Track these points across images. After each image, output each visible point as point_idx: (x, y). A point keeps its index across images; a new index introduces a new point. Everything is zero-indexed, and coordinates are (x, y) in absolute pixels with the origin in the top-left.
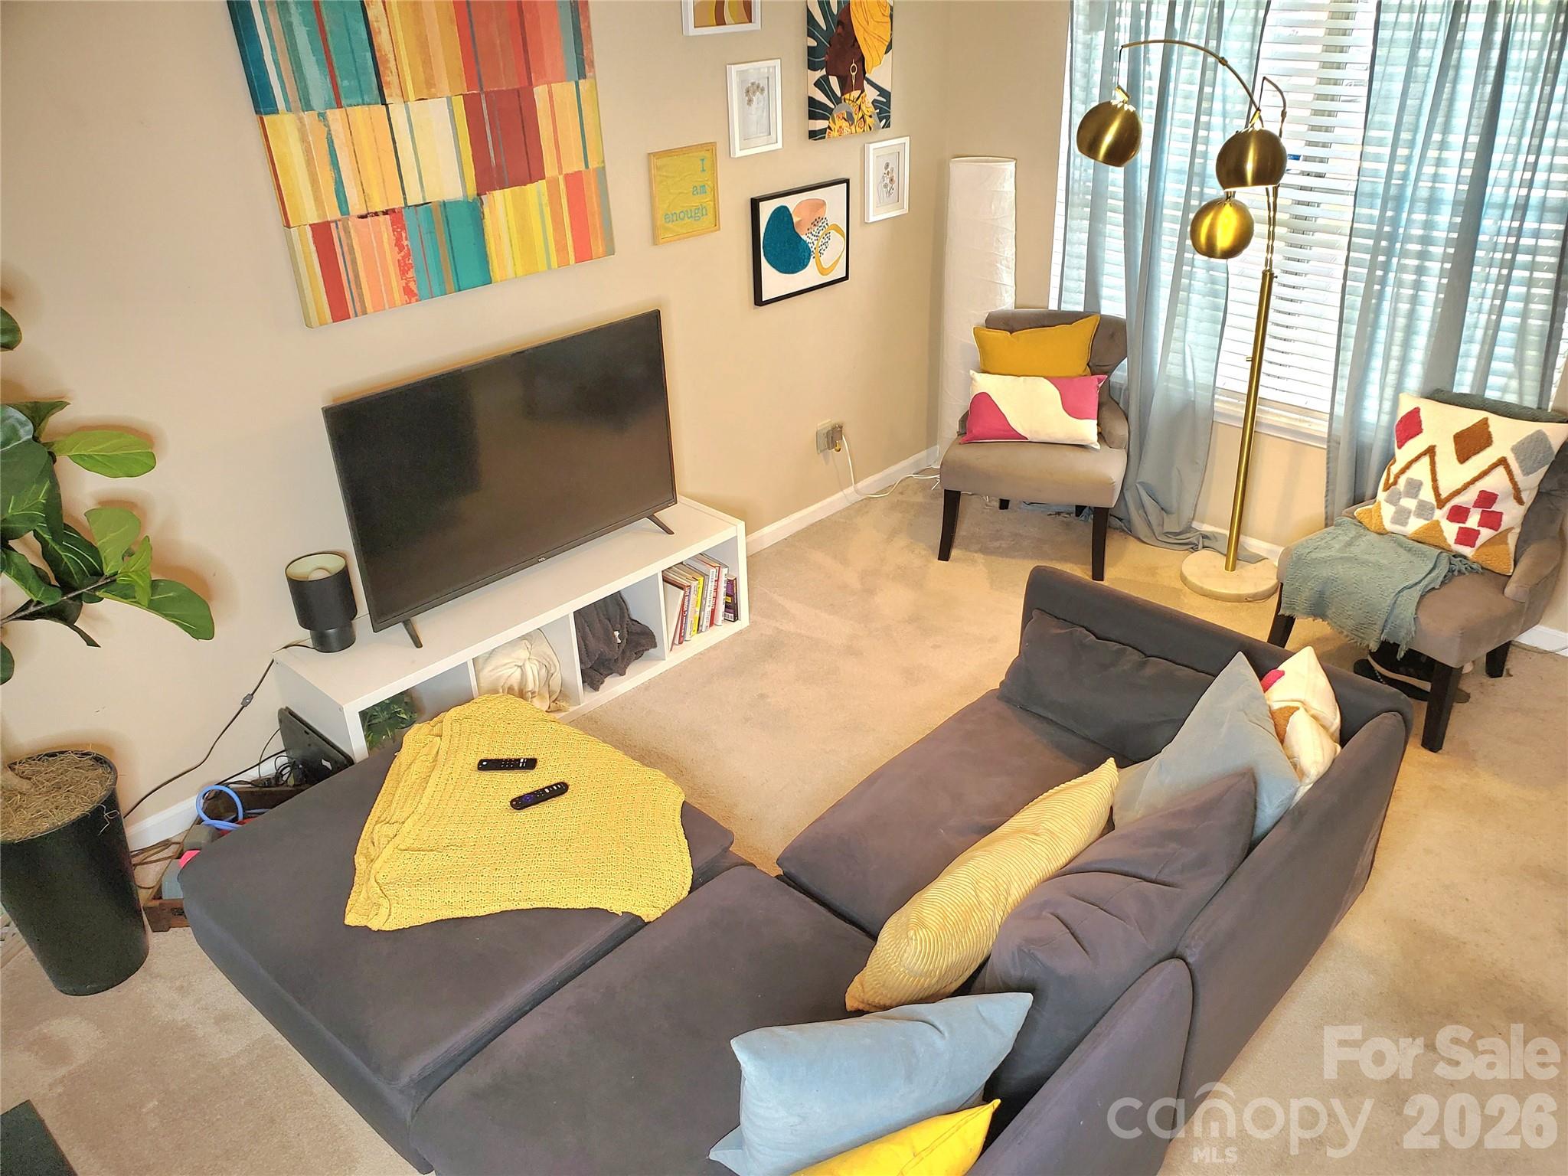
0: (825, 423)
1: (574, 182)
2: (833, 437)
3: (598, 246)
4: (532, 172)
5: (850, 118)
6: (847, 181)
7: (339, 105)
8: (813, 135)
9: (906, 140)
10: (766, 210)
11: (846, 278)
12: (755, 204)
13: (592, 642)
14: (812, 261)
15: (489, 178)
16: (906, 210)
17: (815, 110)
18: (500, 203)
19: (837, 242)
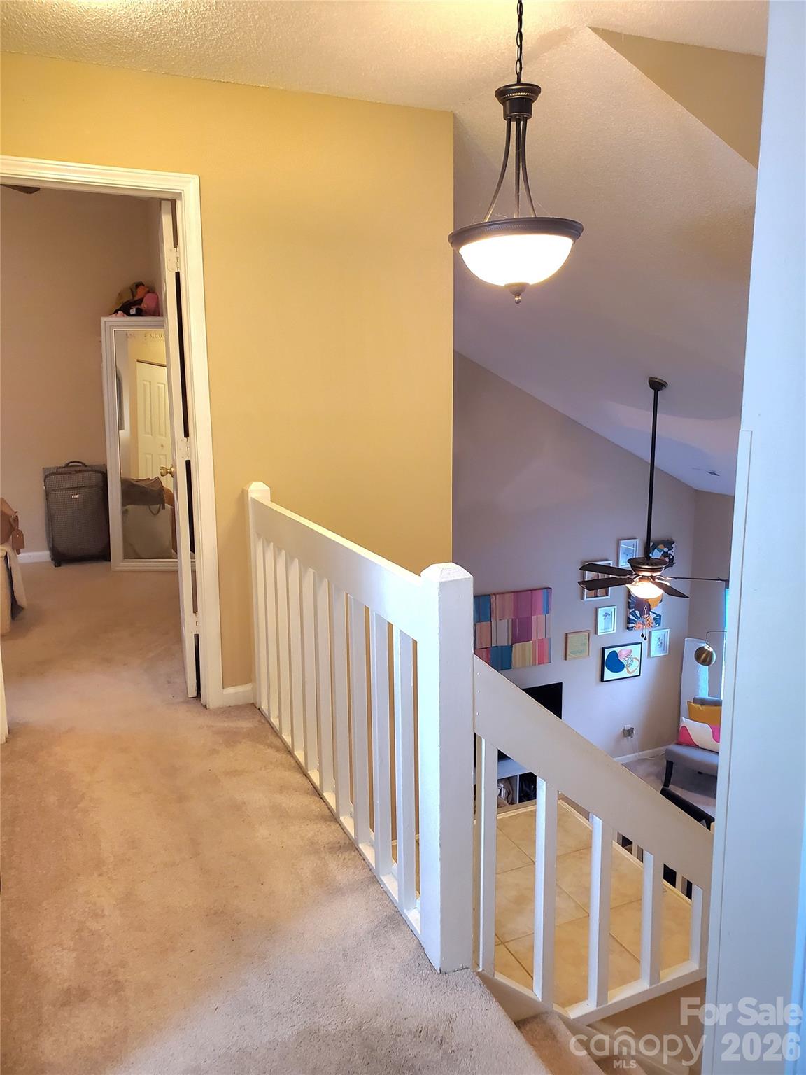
0: (628, 727)
1: (541, 642)
2: (629, 733)
3: (546, 660)
4: (528, 638)
5: (643, 624)
6: (641, 643)
7: (479, 622)
8: (628, 628)
9: (668, 630)
10: (607, 652)
11: (640, 675)
12: (603, 650)
13: (524, 788)
14: (625, 669)
15: (516, 640)
16: (667, 654)
17: (629, 621)
18: (517, 647)
19: (636, 663)
